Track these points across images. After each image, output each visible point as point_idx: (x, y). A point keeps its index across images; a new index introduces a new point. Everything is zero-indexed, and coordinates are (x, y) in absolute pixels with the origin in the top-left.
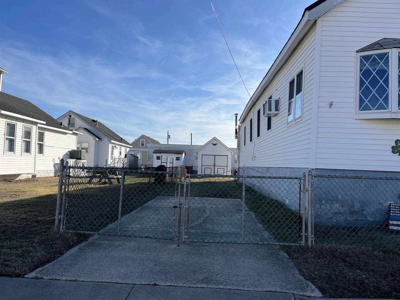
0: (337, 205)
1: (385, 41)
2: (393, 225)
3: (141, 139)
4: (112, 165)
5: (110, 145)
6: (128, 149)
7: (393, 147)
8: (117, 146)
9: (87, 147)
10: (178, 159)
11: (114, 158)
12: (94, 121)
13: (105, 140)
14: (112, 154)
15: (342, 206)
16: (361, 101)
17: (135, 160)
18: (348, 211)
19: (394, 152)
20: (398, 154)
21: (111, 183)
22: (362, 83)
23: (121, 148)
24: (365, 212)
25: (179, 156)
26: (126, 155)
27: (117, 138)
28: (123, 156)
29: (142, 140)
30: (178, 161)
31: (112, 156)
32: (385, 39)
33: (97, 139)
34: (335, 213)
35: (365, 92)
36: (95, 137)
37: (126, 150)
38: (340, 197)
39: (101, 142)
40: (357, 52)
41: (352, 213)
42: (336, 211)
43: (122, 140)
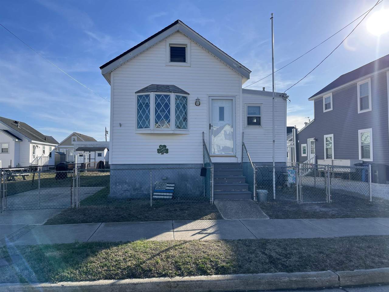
0: (126, 186)
1: (153, 86)
2: (156, 195)
3: (72, 137)
4: (34, 163)
5: (31, 146)
6: (53, 148)
7: (158, 150)
8: (39, 146)
9: (7, 147)
10: (100, 155)
11: (36, 157)
12: (16, 122)
13: (26, 140)
14: (34, 153)
15: (129, 186)
16: (138, 123)
17: (61, 158)
18: (132, 189)
19: (158, 152)
20: (161, 153)
21: (14, 180)
22: (138, 112)
23: (44, 148)
24: (142, 189)
25: (100, 152)
26: (50, 154)
27: (40, 138)
28: (47, 154)
29: (74, 137)
30: (100, 157)
31: (34, 155)
32: (152, 85)
33: (17, 140)
34: (125, 191)
35: (140, 117)
36: (14, 138)
37: (51, 149)
38: (127, 181)
39: (21, 143)
40: (136, 93)
41: (135, 190)
42: (125, 189)
43: (45, 140)
